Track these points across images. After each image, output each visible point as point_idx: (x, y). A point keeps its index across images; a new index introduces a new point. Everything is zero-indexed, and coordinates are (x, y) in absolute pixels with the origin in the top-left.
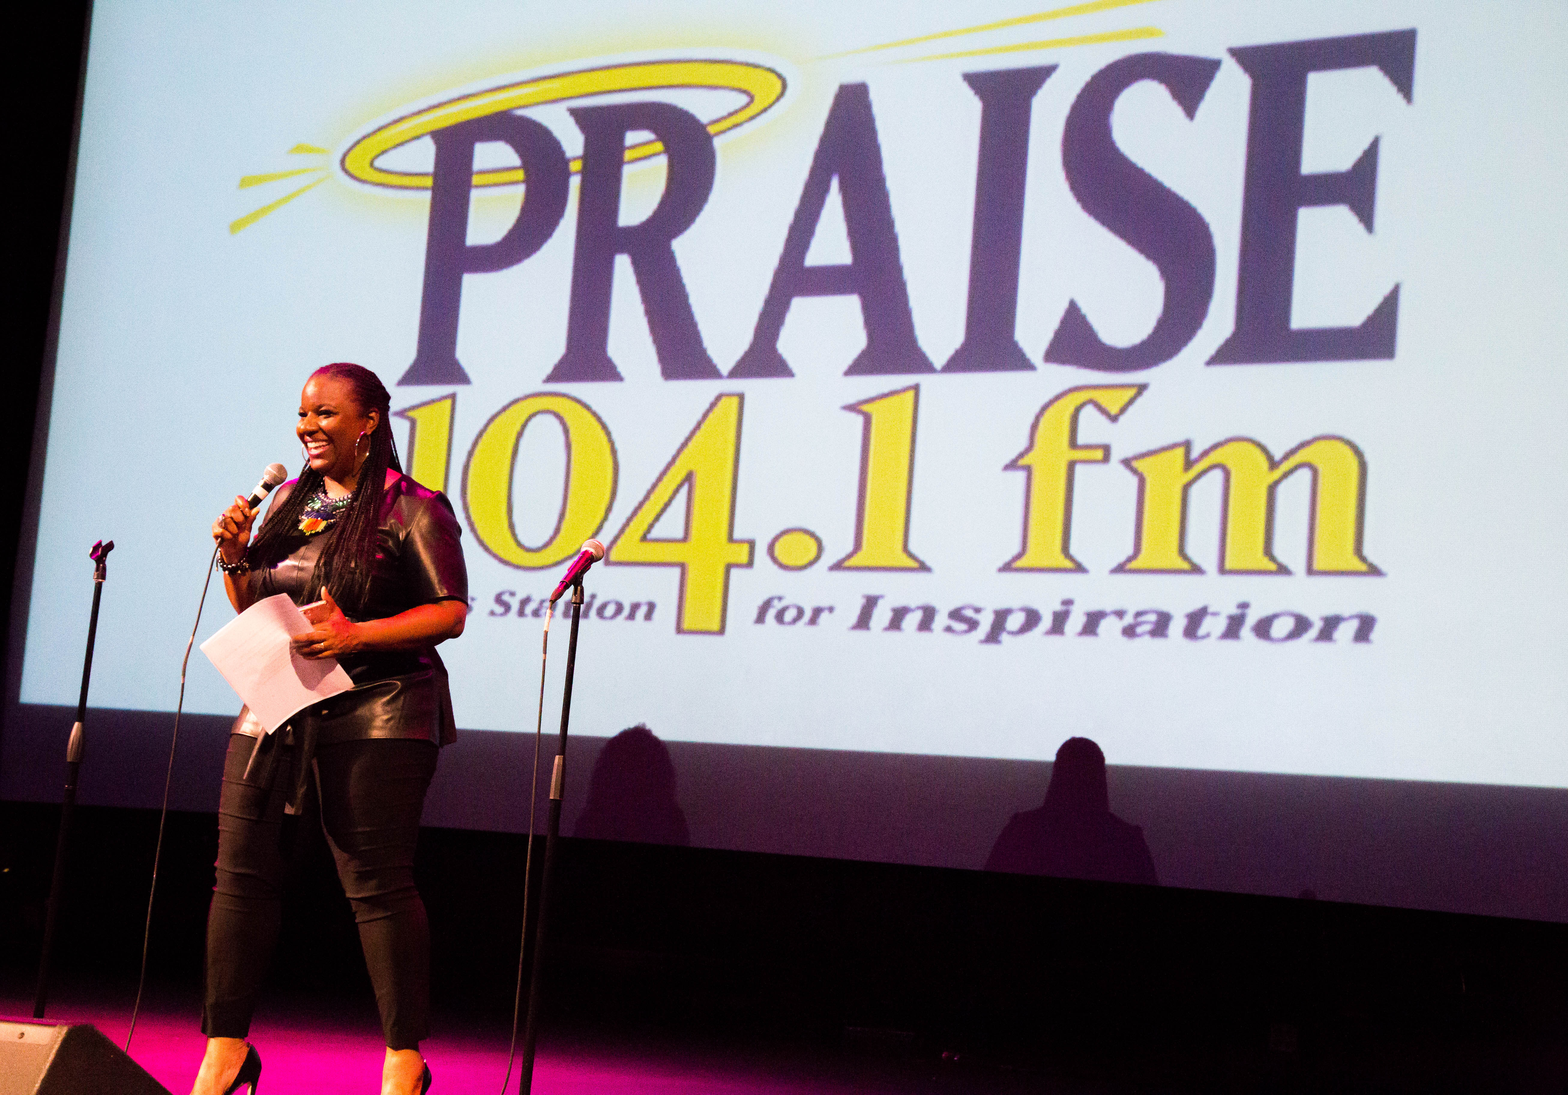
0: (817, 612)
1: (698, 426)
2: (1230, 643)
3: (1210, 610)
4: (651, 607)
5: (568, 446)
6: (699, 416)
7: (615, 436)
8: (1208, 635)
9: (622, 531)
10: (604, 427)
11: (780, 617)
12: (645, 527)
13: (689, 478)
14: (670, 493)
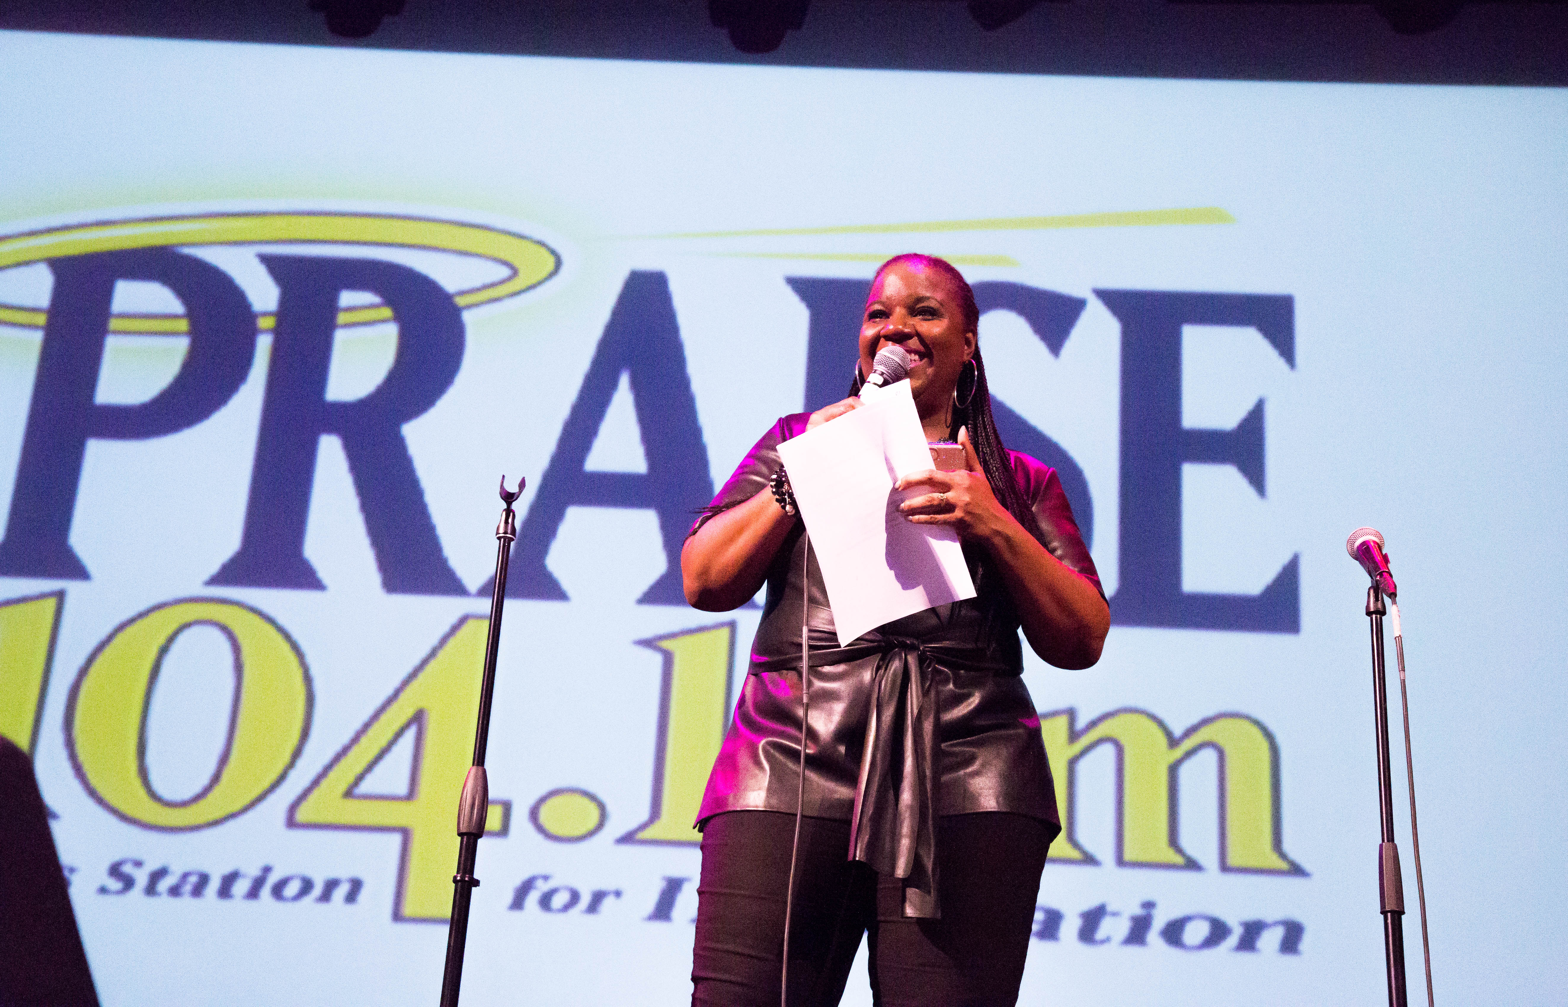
0: (598, 898)
1: (433, 653)
2: (1134, 950)
3: (1109, 908)
4: (356, 885)
5: (238, 668)
6: (434, 641)
7: (310, 659)
8: (1107, 940)
9: (316, 782)
10: (296, 648)
11: (545, 902)
12: (351, 779)
13: (418, 718)
14: (389, 735)
